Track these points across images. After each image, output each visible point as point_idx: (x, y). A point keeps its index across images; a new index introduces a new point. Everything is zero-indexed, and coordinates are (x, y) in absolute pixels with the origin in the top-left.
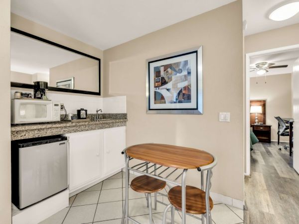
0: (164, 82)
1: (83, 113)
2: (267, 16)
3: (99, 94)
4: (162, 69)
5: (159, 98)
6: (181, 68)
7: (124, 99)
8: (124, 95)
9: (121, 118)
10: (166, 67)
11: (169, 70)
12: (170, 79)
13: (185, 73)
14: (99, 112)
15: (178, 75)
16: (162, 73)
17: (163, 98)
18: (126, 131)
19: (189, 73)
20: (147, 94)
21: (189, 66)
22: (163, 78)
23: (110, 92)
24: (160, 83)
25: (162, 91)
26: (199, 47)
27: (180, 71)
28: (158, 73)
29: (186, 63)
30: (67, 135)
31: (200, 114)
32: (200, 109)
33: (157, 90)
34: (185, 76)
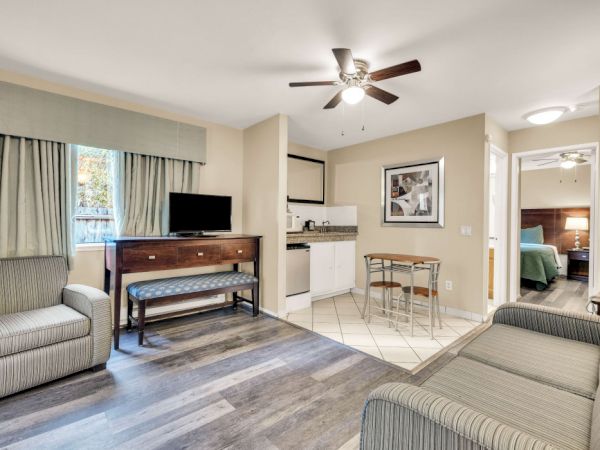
0: (402, 192)
1: (311, 224)
3: (322, 203)
4: (400, 178)
5: (397, 209)
6: (421, 177)
7: (354, 209)
8: (354, 204)
9: (350, 231)
10: (405, 176)
11: (408, 179)
12: (410, 189)
13: (426, 183)
14: (326, 224)
15: (418, 185)
16: (401, 183)
17: (400, 209)
18: (356, 247)
19: (430, 184)
20: (383, 203)
21: (430, 176)
22: (401, 188)
23: (336, 199)
24: (398, 193)
25: (400, 201)
26: (440, 158)
27: (421, 181)
28: (395, 182)
29: (427, 173)
30: (309, 244)
31: (441, 227)
32: (441, 223)
33: (395, 201)
34: (426, 187)
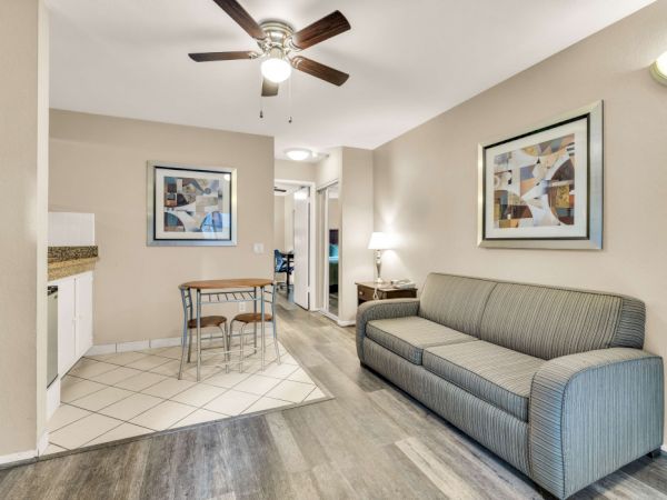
2: (286, 151)
